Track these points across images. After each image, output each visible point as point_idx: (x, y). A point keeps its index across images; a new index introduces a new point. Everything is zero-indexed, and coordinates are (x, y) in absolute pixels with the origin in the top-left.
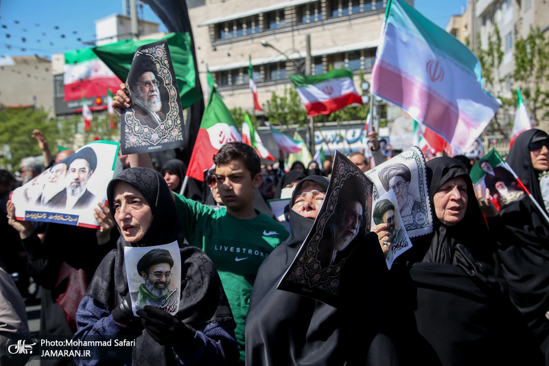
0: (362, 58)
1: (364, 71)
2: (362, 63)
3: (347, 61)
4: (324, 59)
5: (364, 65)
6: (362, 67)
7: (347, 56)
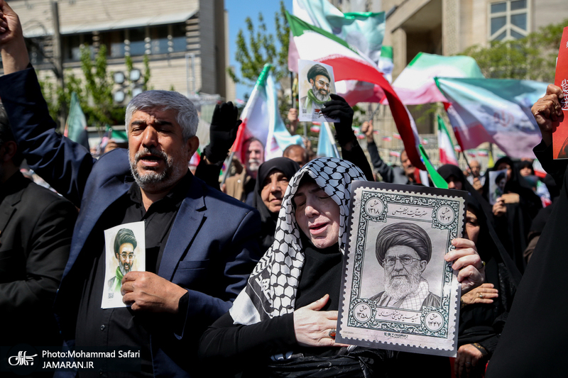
0: (147, 39)
1: (150, 58)
2: (147, 46)
3: (127, 42)
4: (96, 38)
5: (150, 49)
6: (148, 52)
7: (127, 34)
